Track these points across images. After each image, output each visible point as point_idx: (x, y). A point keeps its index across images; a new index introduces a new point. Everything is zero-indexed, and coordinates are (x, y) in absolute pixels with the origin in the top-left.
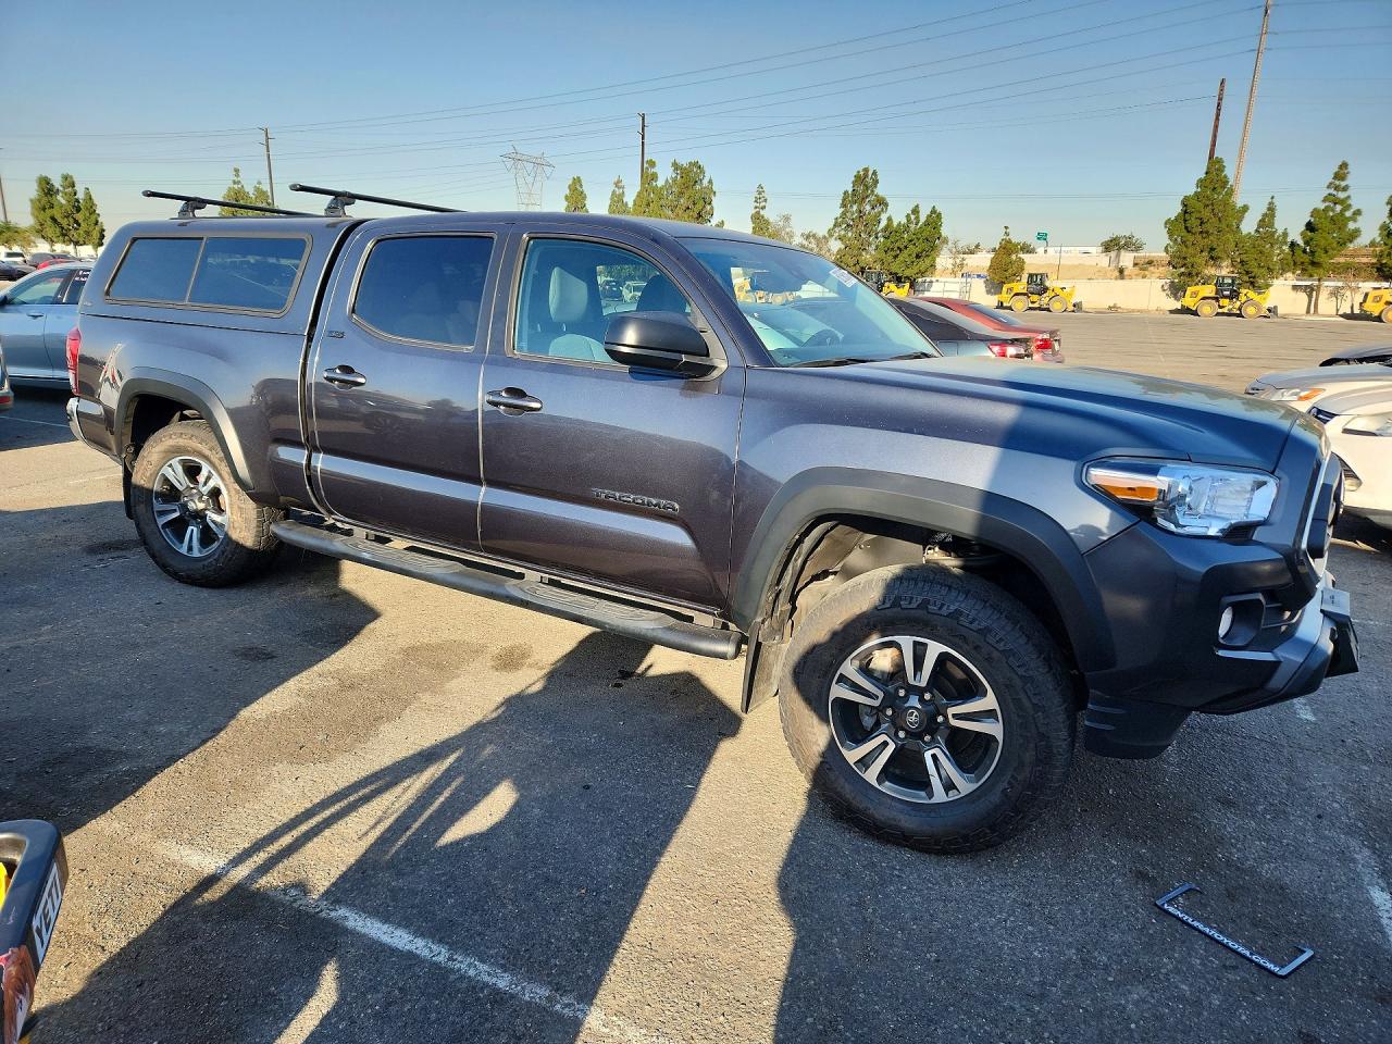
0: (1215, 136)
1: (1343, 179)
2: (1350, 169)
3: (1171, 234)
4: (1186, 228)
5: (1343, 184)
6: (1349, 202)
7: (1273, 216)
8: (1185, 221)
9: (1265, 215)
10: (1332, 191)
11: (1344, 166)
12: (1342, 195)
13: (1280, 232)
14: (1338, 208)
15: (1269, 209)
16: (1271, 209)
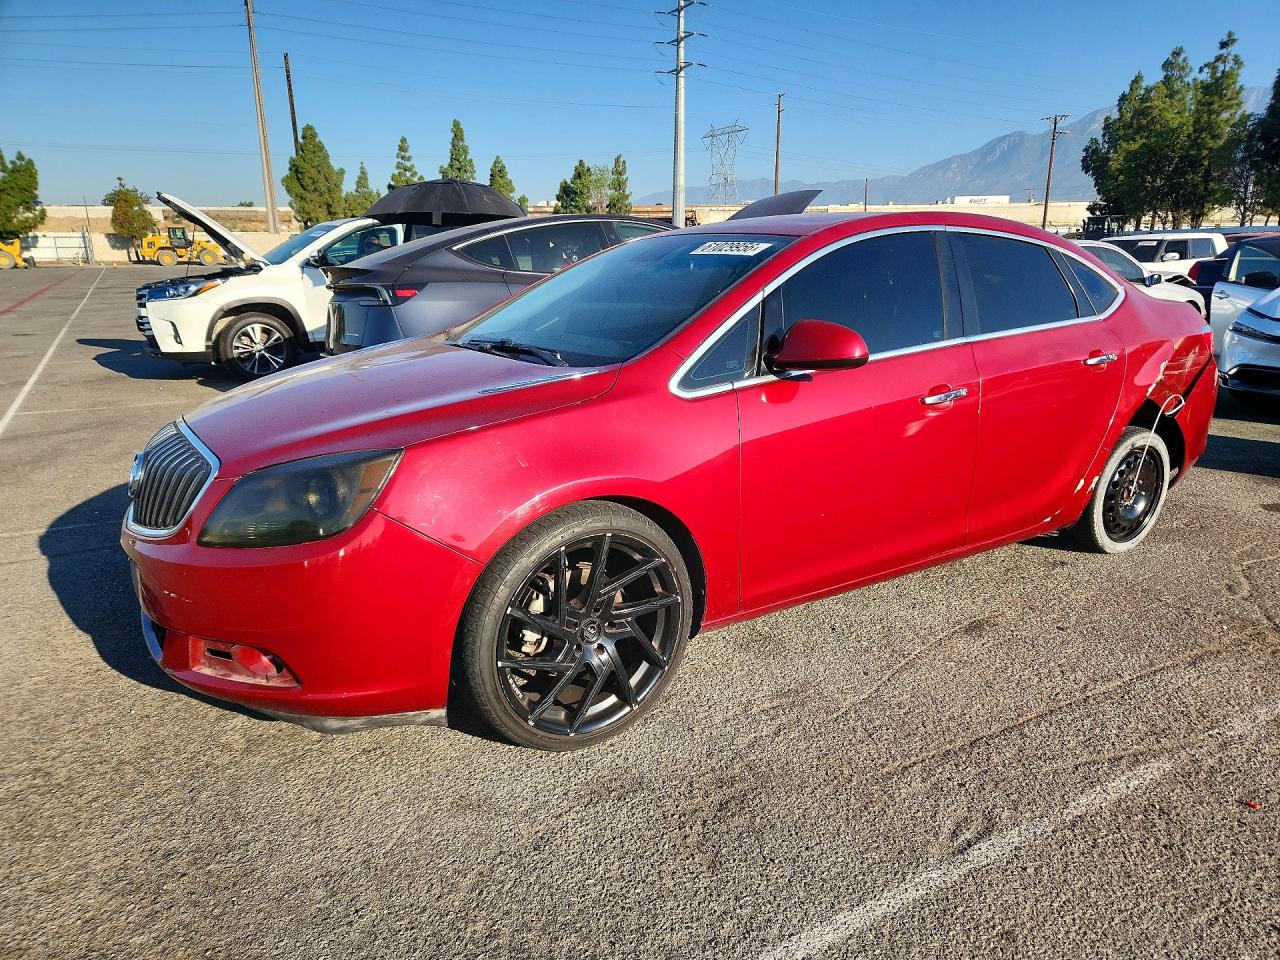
0: (292, 105)
1: (405, 150)
2: (409, 142)
3: (289, 190)
4: (302, 186)
5: (407, 155)
6: (415, 170)
7: (366, 179)
8: (299, 179)
9: (360, 178)
10: (400, 160)
11: (403, 140)
12: (408, 164)
13: (375, 192)
14: (408, 174)
15: (362, 173)
16: (363, 173)
